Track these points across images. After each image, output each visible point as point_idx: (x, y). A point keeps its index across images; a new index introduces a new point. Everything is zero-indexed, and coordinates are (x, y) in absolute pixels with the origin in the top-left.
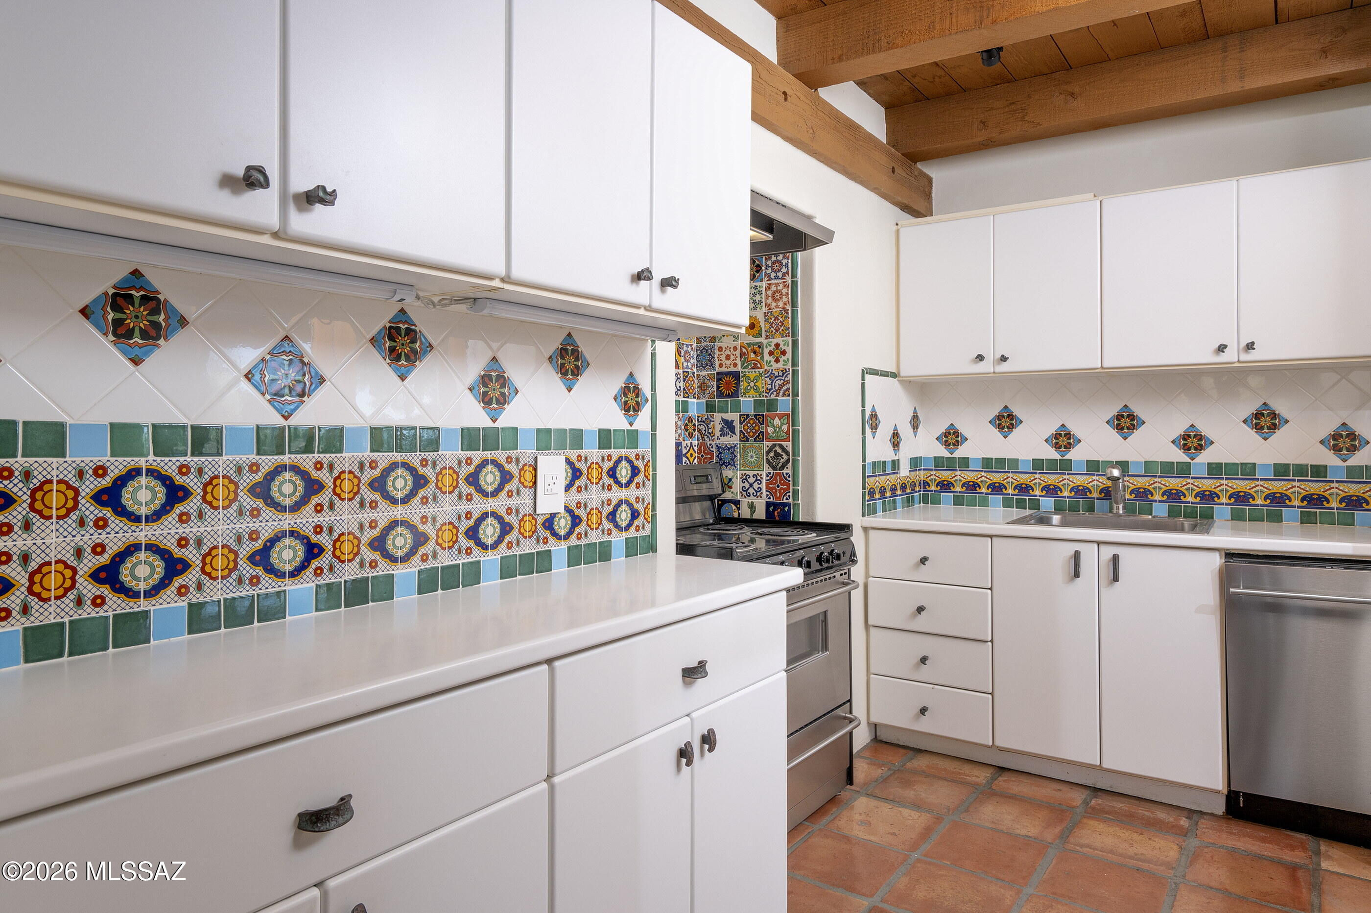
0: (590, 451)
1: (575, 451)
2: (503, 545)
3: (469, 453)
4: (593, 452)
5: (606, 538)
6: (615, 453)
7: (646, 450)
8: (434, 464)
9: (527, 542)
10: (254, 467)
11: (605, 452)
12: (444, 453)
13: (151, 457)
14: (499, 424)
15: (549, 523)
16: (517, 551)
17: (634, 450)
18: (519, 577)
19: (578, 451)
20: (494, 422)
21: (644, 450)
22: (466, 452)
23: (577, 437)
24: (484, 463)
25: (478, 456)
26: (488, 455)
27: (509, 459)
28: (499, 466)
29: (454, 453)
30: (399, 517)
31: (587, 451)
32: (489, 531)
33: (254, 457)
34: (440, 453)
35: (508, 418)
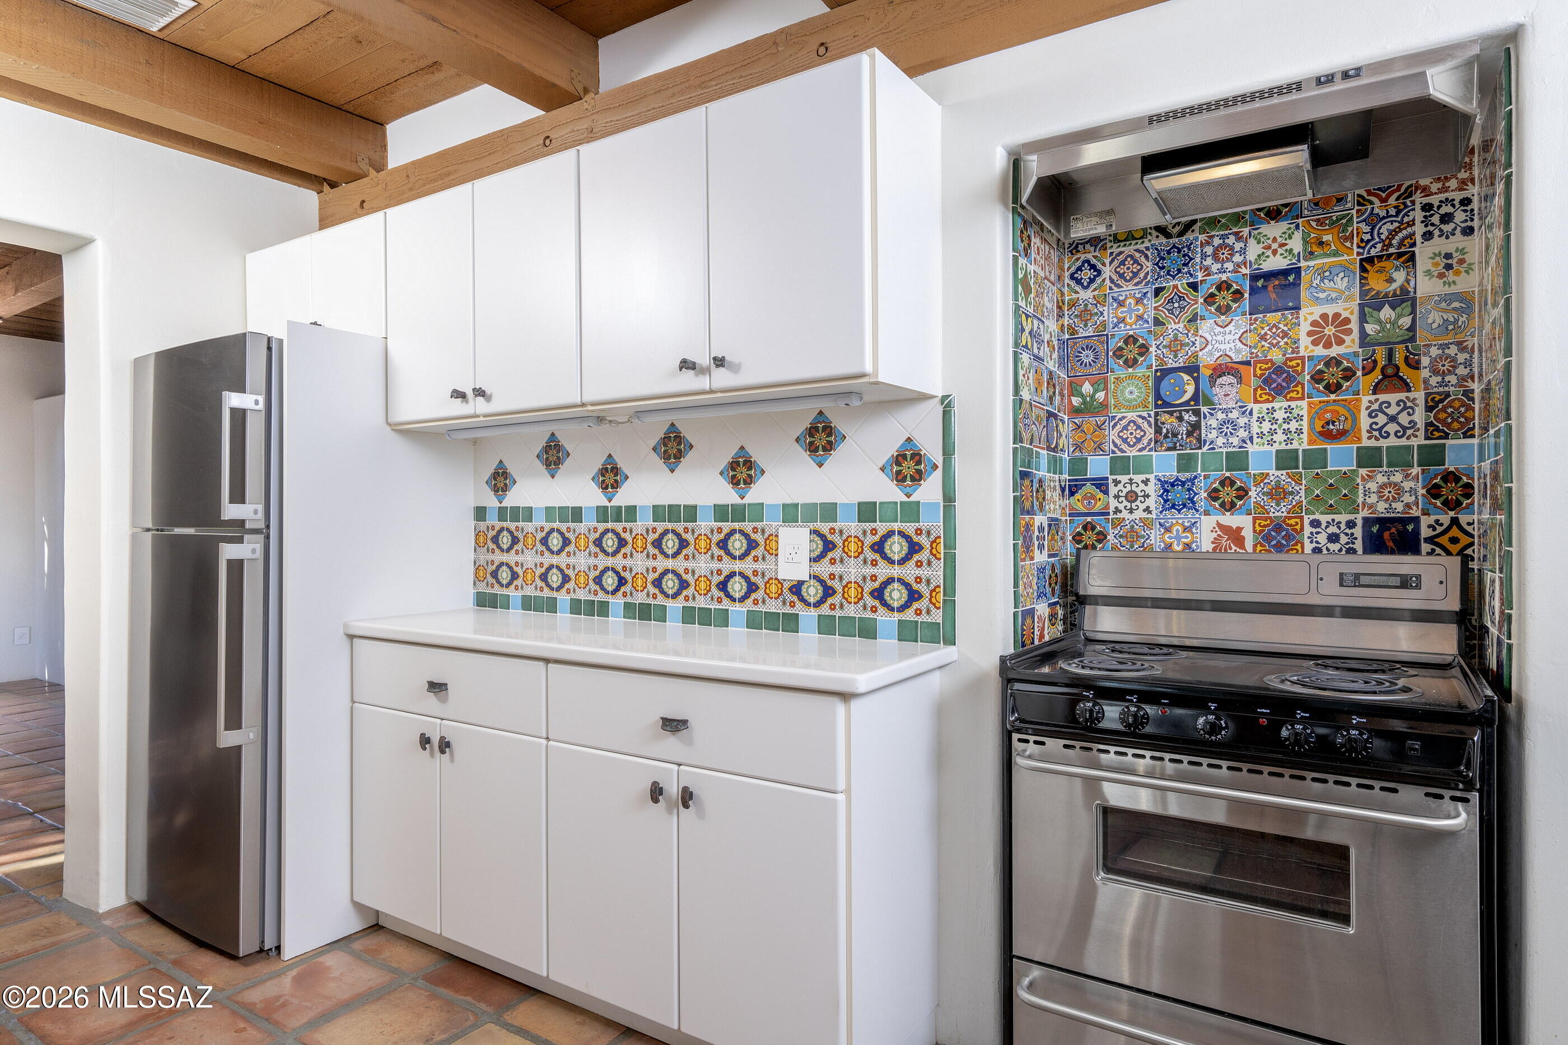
0: (846, 524)
1: (827, 524)
2: (750, 601)
3: (720, 524)
4: (853, 527)
5: (868, 615)
6: (882, 528)
7: (935, 524)
8: (693, 531)
9: (773, 602)
10: (595, 529)
11: (868, 526)
12: (700, 523)
13: (558, 523)
14: (746, 501)
15: (796, 589)
16: (761, 608)
17: (913, 524)
18: (764, 631)
19: (831, 524)
20: (742, 498)
21: (930, 524)
22: (718, 524)
23: (829, 511)
24: (732, 532)
25: (727, 526)
26: (736, 525)
27: (755, 530)
28: (746, 536)
29: (708, 524)
30: (670, 568)
31: (843, 524)
32: (737, 587)
33: (595, 524)
34: (697, 523)
35: (754, 495)
